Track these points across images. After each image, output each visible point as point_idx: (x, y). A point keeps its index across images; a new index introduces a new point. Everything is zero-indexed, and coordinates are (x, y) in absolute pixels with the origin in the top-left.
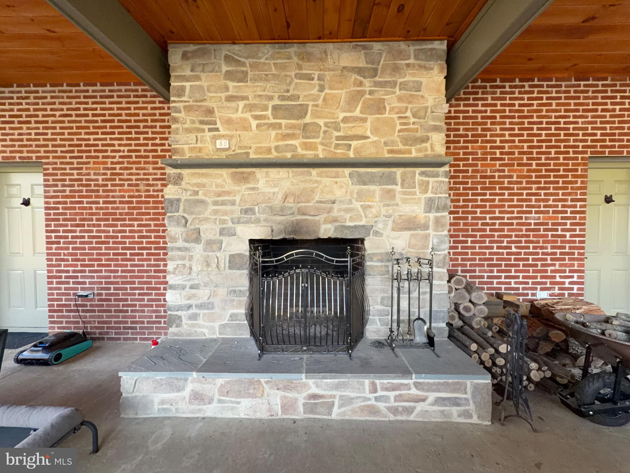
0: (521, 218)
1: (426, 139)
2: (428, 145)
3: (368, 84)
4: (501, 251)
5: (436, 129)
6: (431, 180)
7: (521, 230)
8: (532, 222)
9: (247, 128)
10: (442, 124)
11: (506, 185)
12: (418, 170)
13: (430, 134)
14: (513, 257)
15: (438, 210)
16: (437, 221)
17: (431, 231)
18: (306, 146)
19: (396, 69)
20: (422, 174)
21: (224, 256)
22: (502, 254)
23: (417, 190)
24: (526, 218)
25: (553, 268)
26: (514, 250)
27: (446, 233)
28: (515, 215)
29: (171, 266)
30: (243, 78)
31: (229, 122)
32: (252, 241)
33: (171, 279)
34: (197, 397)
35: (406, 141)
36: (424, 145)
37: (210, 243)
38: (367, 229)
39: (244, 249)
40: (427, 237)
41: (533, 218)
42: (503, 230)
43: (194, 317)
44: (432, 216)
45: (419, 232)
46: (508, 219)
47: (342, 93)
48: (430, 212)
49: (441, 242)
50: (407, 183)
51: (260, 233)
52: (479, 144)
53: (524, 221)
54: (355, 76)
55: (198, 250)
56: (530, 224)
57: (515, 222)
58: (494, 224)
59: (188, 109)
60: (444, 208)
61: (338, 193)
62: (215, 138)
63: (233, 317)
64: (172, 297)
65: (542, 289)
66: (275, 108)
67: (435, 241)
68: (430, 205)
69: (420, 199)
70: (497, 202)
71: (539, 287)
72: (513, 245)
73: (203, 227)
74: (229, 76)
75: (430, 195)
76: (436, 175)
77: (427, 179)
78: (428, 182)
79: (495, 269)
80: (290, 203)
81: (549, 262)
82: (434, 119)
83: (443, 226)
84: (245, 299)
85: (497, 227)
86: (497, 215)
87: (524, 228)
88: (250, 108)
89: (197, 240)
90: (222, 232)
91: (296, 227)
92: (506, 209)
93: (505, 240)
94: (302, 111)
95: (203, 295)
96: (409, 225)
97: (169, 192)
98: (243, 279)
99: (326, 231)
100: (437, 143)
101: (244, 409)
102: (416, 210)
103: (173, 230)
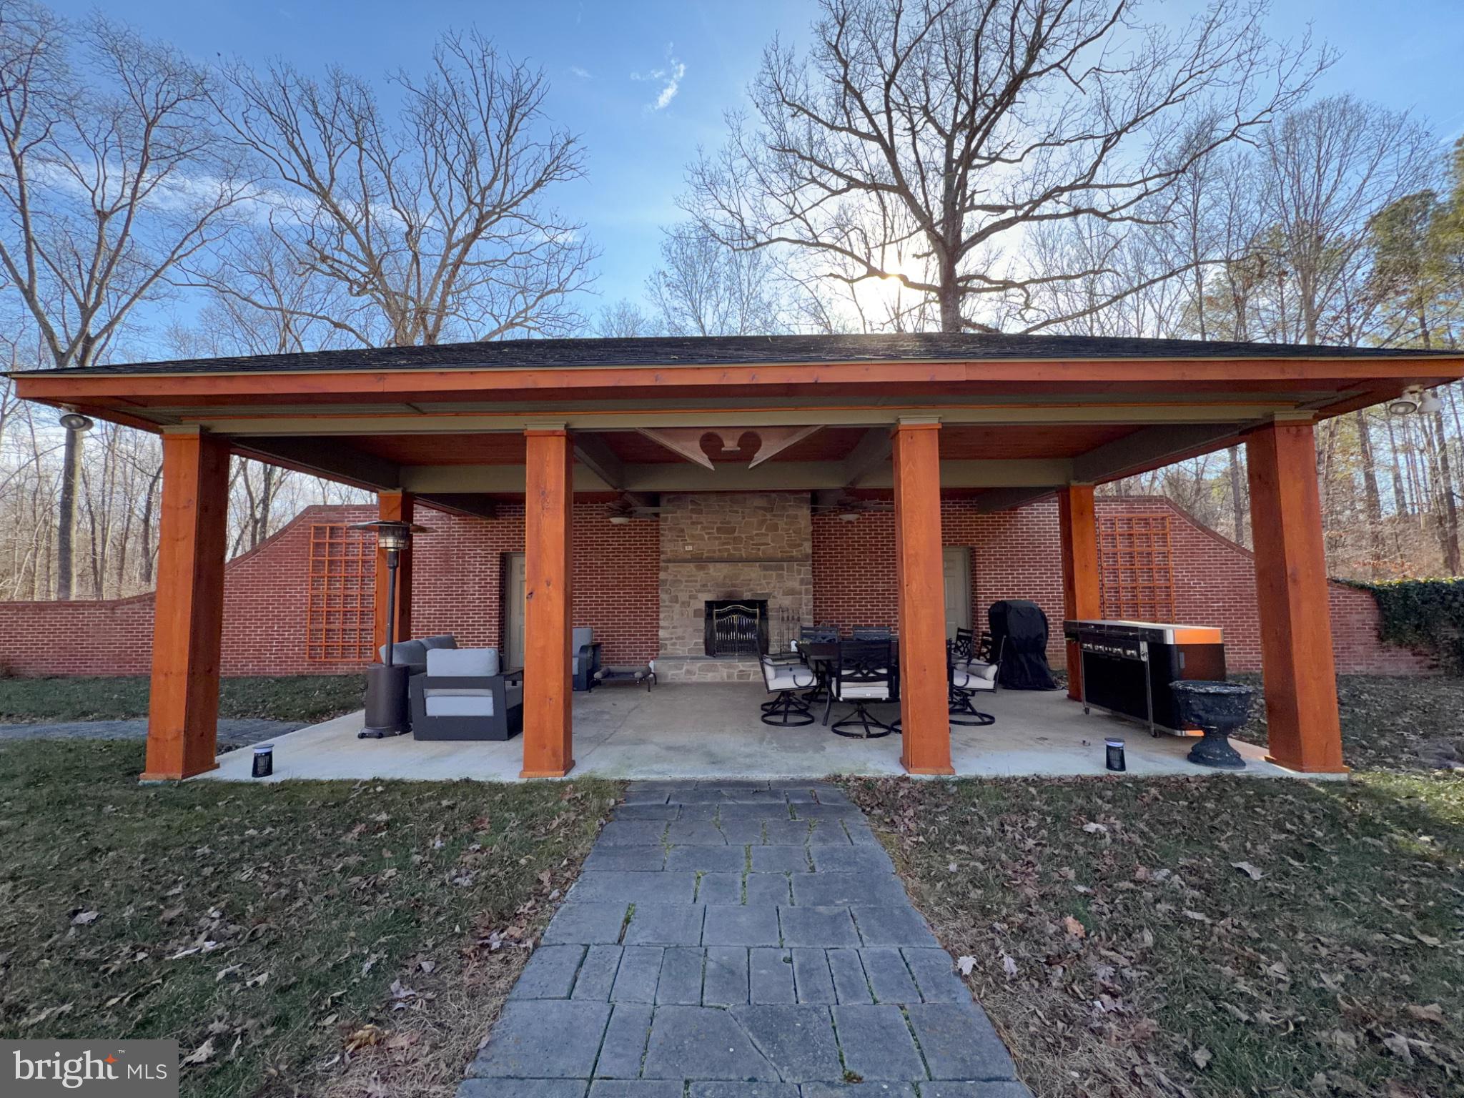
1: (800, 545)
2: (802, 548)
3: (769, 516)
4: (861, 608)
5: (806, 540)
6: (803, 568)
9: (703, 539)
10: (810, 537)
11: (862, 566)
12: (796, 563)
13: (803, 543)
15: (806, 584)
16: (806, 590)
17: (803, 596)
18: (735, 549)
19: (784, 508)
20: (798, 565)
21: (691, 611)
22: (862, 610)
23: (795, 573)
27: (811, 596)
29: (662, 616)
30: (700, 512)
31: (693, 536)
32: (707, 602)
33: (662, 623)
34: (689, 672)
35: (790, 546)
36: (800, 548)
37: (683, 603)
38: (769, 595)
39: (702, 606)
40: (801, 599)
42: (862, 594)
43: (674, 644)
44: (804, 587)
45: (797, 596)
46: (865, 587)
47: (755, 520)
48: (802, 585)
49: (809, 601)
50: (790, 570)
51: (710, 597)
54: (761, 512)
55: (677, 607)
57: (869, 589)
58: (856, 591)
59: (670, 529)
60: (810, 583)
61: (753, 575)
62: (684, 545)
63: (696, 644)
64: (662, 633)
66: (718, 529)
67: (806, 601)
68: (802, 582)
69: (797, 578)
73: (680, 595)
74: (692, 511)
75: (802, 576)
76: (805, 566)
77: (800, 568)
78: (801, 570)
80: (727, 581)
82: (805, 534)
83: (809, 593)
84: (702, 634)
85: (858, 592)
86: (858, 584)
88: (703, 528)
89: (677, 602)
90: (690, 597)
91: (731, 594)
92: (863, 581)
94: (734, 530)
95: (679, 632)
96: (792, 592)
97: (662, 575)
98: (701, 623)
99: (747, 596)
100: (807, 548)
101: (710, 677)
102: (795, 584)
103: (664, 596)
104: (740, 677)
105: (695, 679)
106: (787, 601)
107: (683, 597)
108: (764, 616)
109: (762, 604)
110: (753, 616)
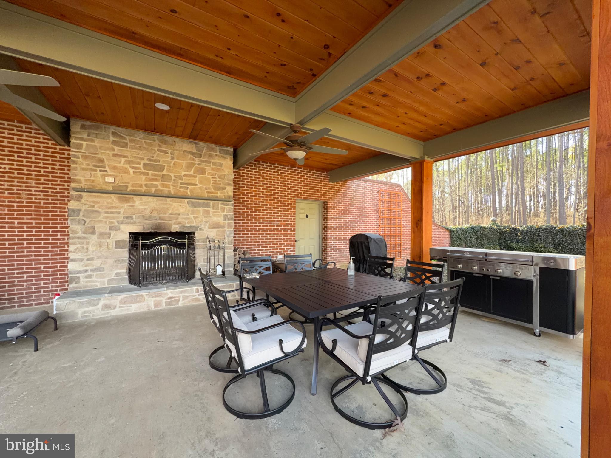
0: (271, 223)
1: (225, 189)
2: (225, 191)
3: (197, 161)
4: (263, 238)
5: (229, 184)
6: (226, 207)
7: (271, 229)
8: (276, 225)
9: (128, 173)
10: (232, 183)
11: (265, 209)
12: (220, 202)
13: (226, 187)
14: (268, 241)
15: (229, 220)
16: (229, 225)
17: (226, 229)
18: (163, 186)
19: (211, 156)
20: (222, 204)
21: (111, 242)
22: (264, 239)
23: (220, 211)
24: (273, 224)
25: (284, 245)
26: (268, 237)
27: (233, 229)
28: (269, 222)
29: (72, 248)
30: (125, 146)
31: (114, 168)
32: (130, 233)
33: (71, 256)
34: (107, 307)
35: (215, 188)
36: (224, 191)
37: (102, 235)
38: (196, 228)
39: (126, 237)
40: (224, 231)
41: (276, 223)
42: (264, 229)
43: (90, 276)
44: (226, 222)
45: (221, 229)
46: (266, 223)
47: (184, 163)
48: (225, 220)
49: (230, 233)
50: (215, 208)
51: (136, 229)
52: (253, 189)
53: (272, 225)
54: (190, 156)
55: (93, 239)
56: (274, 226)
57: (269, 225)
58: (260, 226)
59: (85, 157)
60: (232, 219)
61: (182, 211)
62: (104, 176)
63: (117, 274)
64: (71, 266)
65: (280, 254)
66: (145, 164)
67: (228, 233)
68: (226, 218)
69: (221, 215)
70: (261, 216)
71: (278, 253)
72: (268, 235)
73: (97, 226)
74: (114, 142)
75: (225, 213)
76: (228, 205)
77: (224, 206)
78: (225, 208)
79: (261, 246)
80: (155, 214)
81: (282, 242)
82: (228, 180)
83: (231, 227)
84: (126, 265)
85: (261, 227)
86: (261, 222)
87: (272, 228)
88: (129, 162)
89: (93, 233)
90: (111, 228)
91: (158, 226)
92: (265, 219)
93: (265, 233)
94: (162, 168)
95: (97, 263)
96: (216, 226)
97: (72, 205)
98: (124, 253)
99: (175, 228)
100: (230, 191)
101: (134, 308)
102: (219, 219)
103: (75, 227)
104: (168, 304)
105: (114, 313)
106: (212, 233)
107: (101, 228)
108: (192, 245)
109: (190, 235)
110: (183, 246)
